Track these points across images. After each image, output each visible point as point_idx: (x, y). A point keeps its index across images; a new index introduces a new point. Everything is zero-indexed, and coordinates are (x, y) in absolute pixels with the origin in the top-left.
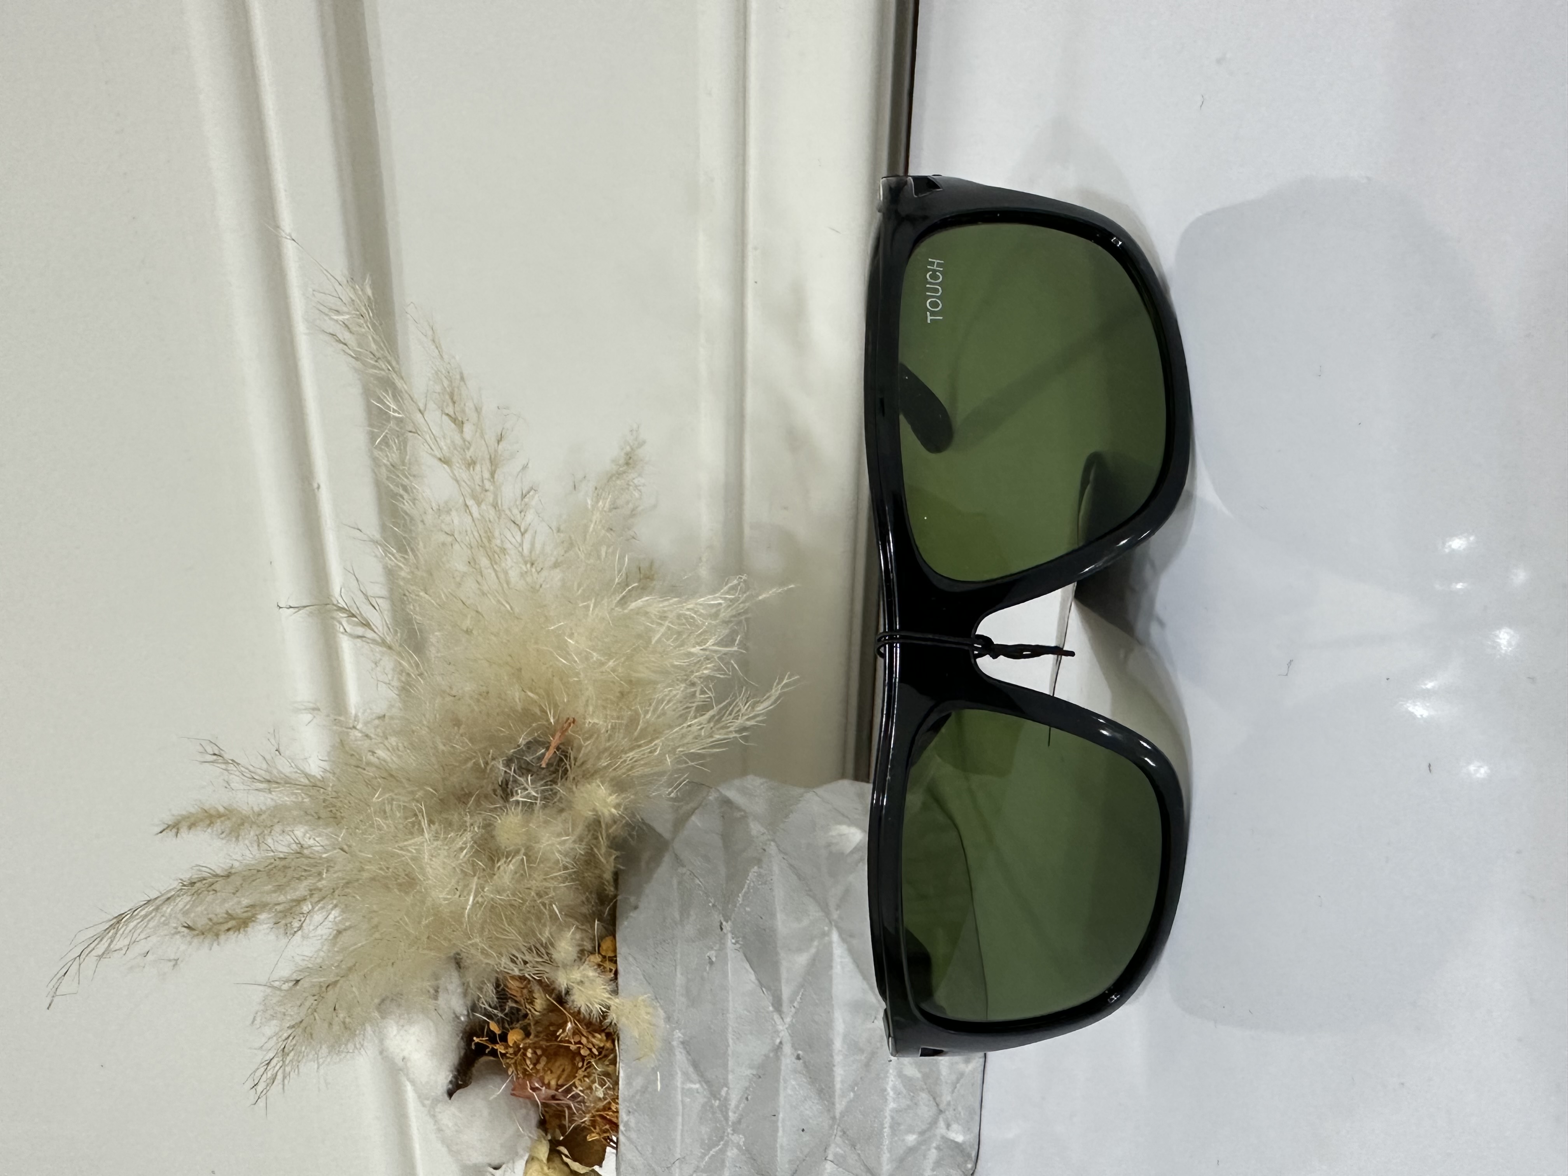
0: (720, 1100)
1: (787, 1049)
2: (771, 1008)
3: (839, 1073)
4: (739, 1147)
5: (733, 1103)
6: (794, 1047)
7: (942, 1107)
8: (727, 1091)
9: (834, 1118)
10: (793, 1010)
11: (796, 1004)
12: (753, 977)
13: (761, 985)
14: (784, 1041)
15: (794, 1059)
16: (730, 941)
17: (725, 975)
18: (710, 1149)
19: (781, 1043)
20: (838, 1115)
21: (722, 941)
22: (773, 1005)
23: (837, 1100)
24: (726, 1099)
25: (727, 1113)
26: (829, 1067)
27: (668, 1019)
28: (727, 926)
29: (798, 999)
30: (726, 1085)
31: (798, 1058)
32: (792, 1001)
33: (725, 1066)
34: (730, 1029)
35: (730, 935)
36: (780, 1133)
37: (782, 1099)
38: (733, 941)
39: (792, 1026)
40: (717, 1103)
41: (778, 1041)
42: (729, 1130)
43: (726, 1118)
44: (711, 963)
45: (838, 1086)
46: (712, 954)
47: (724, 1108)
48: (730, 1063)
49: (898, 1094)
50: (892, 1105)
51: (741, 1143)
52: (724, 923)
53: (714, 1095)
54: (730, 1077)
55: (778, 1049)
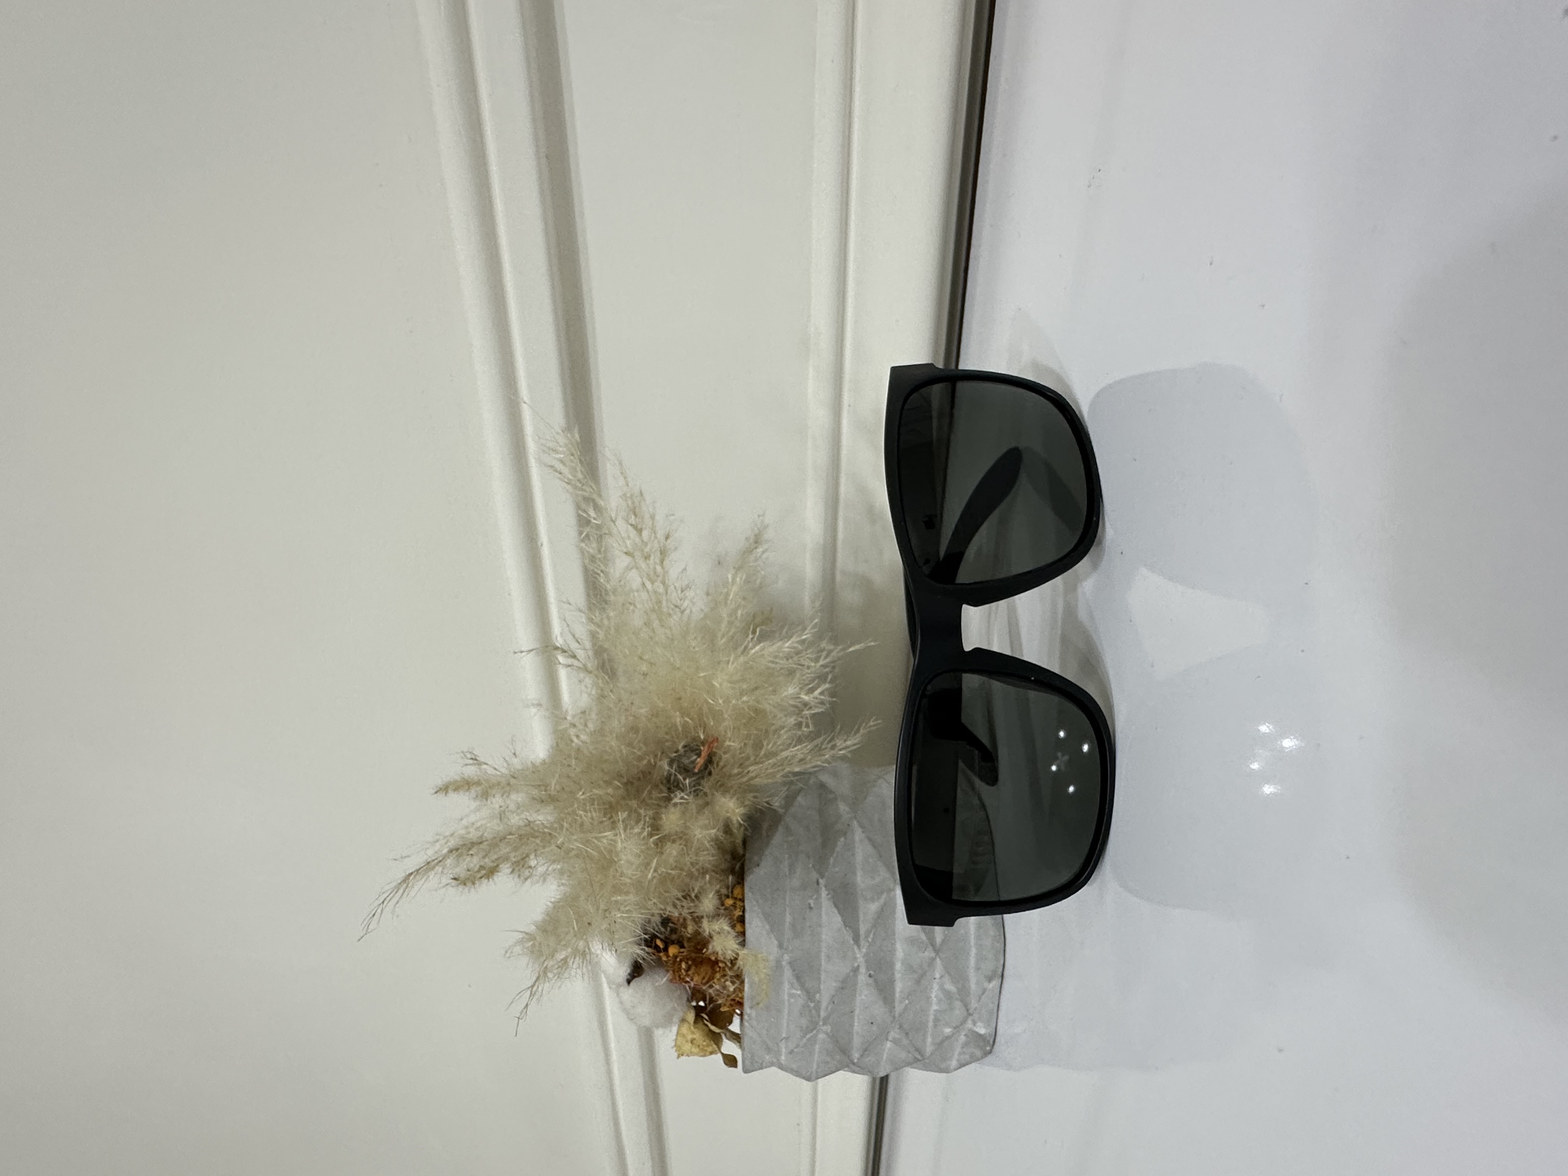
0: (814, 1002)
1: (863, 970)
2: (852, 942)
3: (899, 987)
4: (827, 1033)
5: (824, 1005)
6: (868, 969)
7: (971, 1011)
8: (820, 996)
9: (894, 1017)
10: (867, 944)
11: (870, 940)
12: (839, 918)
13: (846, 926)
14: (861, 964)
15: (867, 977)
16: (824, 893)
17: (820, 916)
18: (806, 1034)
19: (858, 966)
20: (897, 1015)
21: (818, 891)
22: (853, 940)
23: (897, 1004)
24: (819, 1002)
25: (819, 1012)
26: (892, 981)
27: (780, 946)
29: (871, 936)
30: (819, 991)
31: (870, 976)
32: (867, 937)
33: (819, 979)
34: (823, 954)
35: (824, 889)
36: (856, 1025)
37: (858, 1002)
38: (826, 892)
39: (866, 955)
40: (813, 1004)
41: (856, 965)
42: (821, 1023)
43: (819, 1016)
44: (811, 908)
45: (897, 995)
46: (812, 902)
47: (817, 1008)
48: (823, 977)
49: (940, 1001)
50: (935, 1007)
51: (829, 1031)
52: (821, 881)
53: (811, 998)
54: (822, 987)
55: (856, 970)
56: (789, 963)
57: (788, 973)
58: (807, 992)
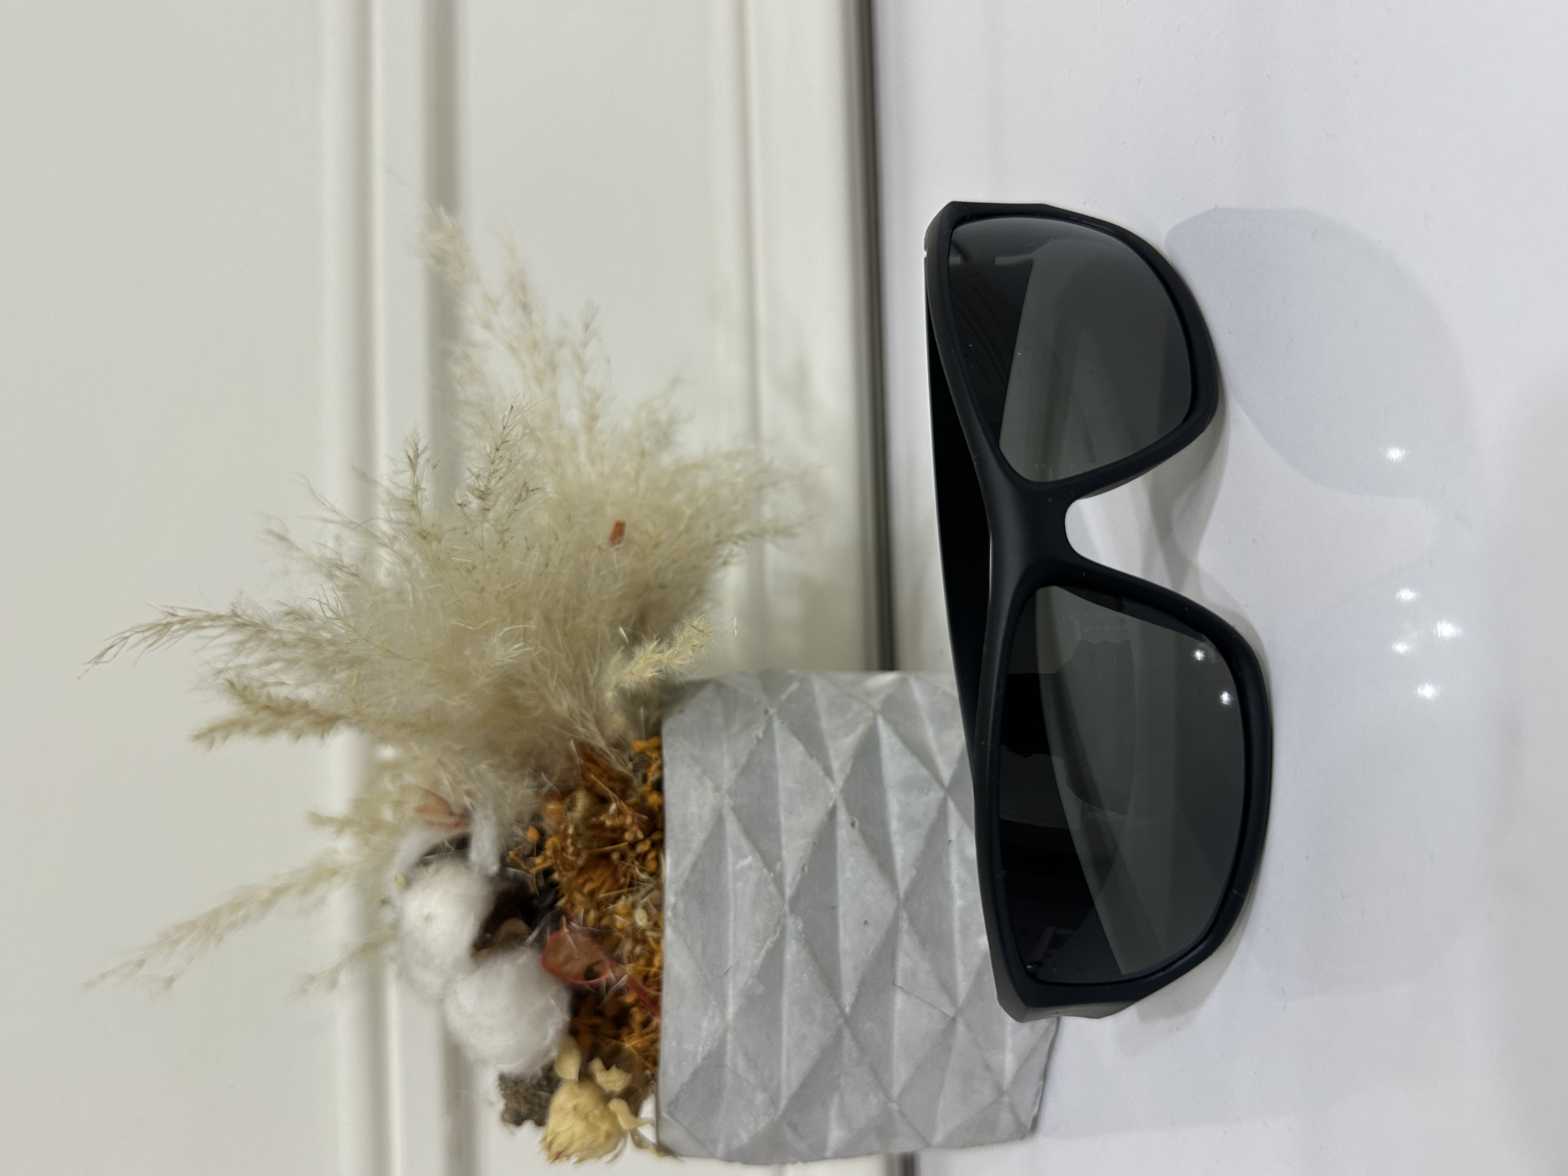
0: (774, 872)
1: (842, 817)
2: (821, 773)
3: (899, 851)
4: (798, 936)
5: (789, 876)
6: (850, 811)
8: (782, 865)
9: (898, 897)
10: (844, 775)
11: (847, 771)
12: (800, 748)
13: (811, 757)
14: (838, 804)
15: (849, 826)
16: (776, 723)
17: (772, 751)
18: (766, 939)
19: (833, 807)
21: (767, 722)
22: (823, 771)
23: (899, 876)
24: (781, 874)
25: (783, 887)
26: (887, 843)
27: (717, 788)
28: (772, 711)
29: (849, 767)
30: (779, 858)
31: (853, 825)
32: (842, 770)
33: (778, 841)
34: (782, 807)
35: (775, 718)
36: (841, 935)
37: (841, 885)
38: (780, 722)
39: (843, 791)
40: (772, 875)
41: (831, 805)
42: (787, 908)
43: (783, 896)
44: (758, 738)
45: (899, 865)
46: (759, 733)
47: (779, 881)
48: (784, 839)
51: (801, 931)
52: (769, 710)
53: (769, 866)
54: (784, 853)
55: (832, 813)
56: (734, 808)
57: (732, 828)
58: (763, 856)
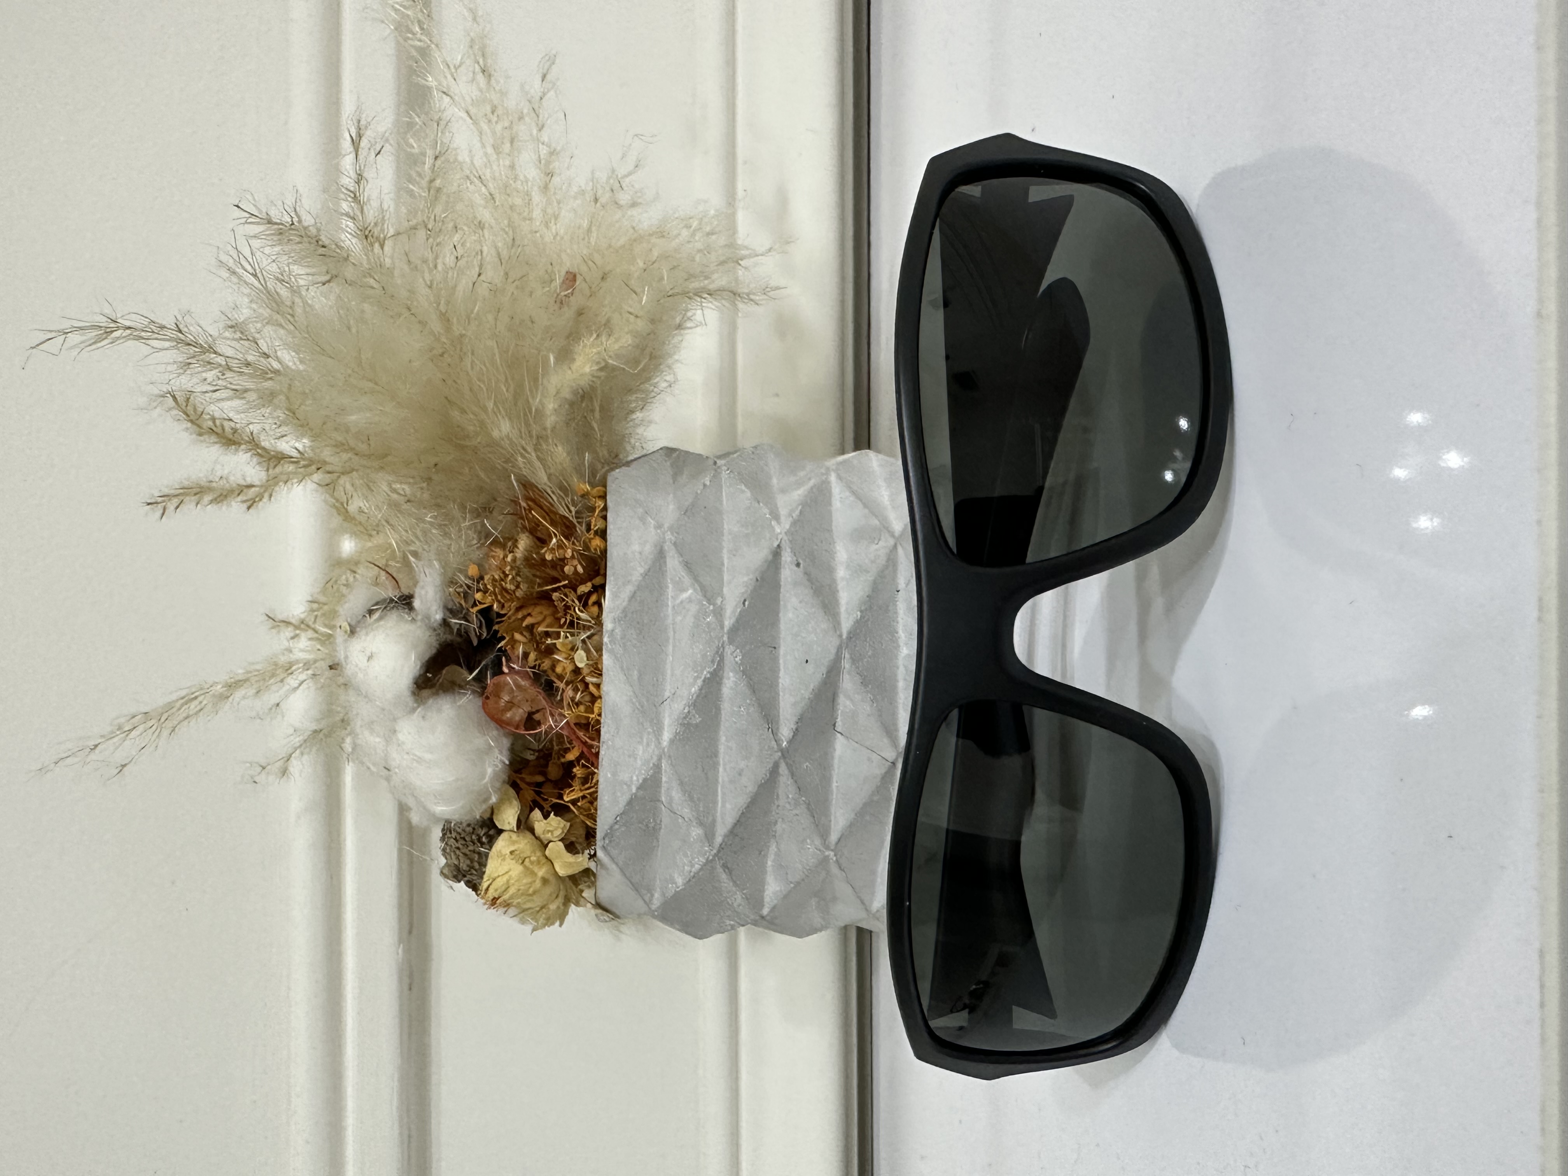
0: (714, 605)
1: (787, 558)
2: (768, 515)
3: (843, 596)
5: (729, 611)
6: (796, 552)
8: (722, 599)
10: (791, 518)
11: (794, 515)
12: (748, 494)
13: (758, 503)
14: (783, 545)
15: (794, 568)
16: (724, 472)
17: (719, 496)
19: (779, 546)
20: (845, 635)
21: (716, 472)
23: (843, 617)
24: (721, 605)
25: (722, 619)
26: (832, 590)
27: (659, 526)
28: (721, 462)
29: (797, 512)
30: (720, 593)
31: (798, 566)
32: (790, 514)
33: (720, 578)
35: (724, 469)
36: (782, 674)
37: (782, 626)
38: (728, 472)
39: (789, 533)
40: (711, 607)
41: (776, 544)
42: (725, 639)
43: (722, 627)
44: (705, 486)
45: (843, 608)
46: (707, 481)
47: (719, 613)
51: (738, 658)
52: (718, 462)
53: (710, 600)
54: (725, 590)
55: (777, 553)
56: (675, 544)
57: (673, 563)
58: (704, 590)
